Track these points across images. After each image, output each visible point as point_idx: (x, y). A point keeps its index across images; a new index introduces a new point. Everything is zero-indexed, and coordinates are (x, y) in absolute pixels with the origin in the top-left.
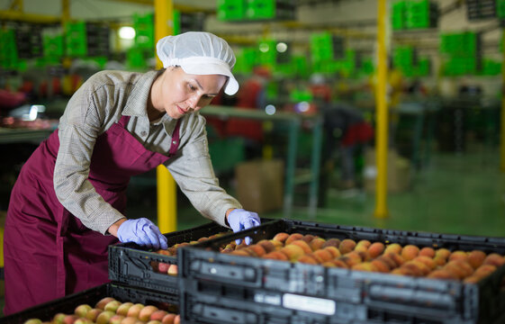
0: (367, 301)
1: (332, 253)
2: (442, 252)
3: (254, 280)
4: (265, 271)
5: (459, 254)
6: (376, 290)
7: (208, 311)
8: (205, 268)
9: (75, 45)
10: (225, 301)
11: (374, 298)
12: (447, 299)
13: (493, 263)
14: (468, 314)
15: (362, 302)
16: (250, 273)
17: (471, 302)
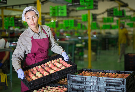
0: (106, 83)
1: (95, 75)
2: (117, 74)
3: (84, 80)
4: (86, 78)
5: (120, 74)
6: (107, 81)
7: (74, 86)
8: (73, 78)
9: (12, 23)
10: (78, 84)
11: (107, 82)
12: (121, 81)
13: (127, 76)
14: (124, 84)
15: (105, 83)
16: (83, 79)
17: (125, 82)
